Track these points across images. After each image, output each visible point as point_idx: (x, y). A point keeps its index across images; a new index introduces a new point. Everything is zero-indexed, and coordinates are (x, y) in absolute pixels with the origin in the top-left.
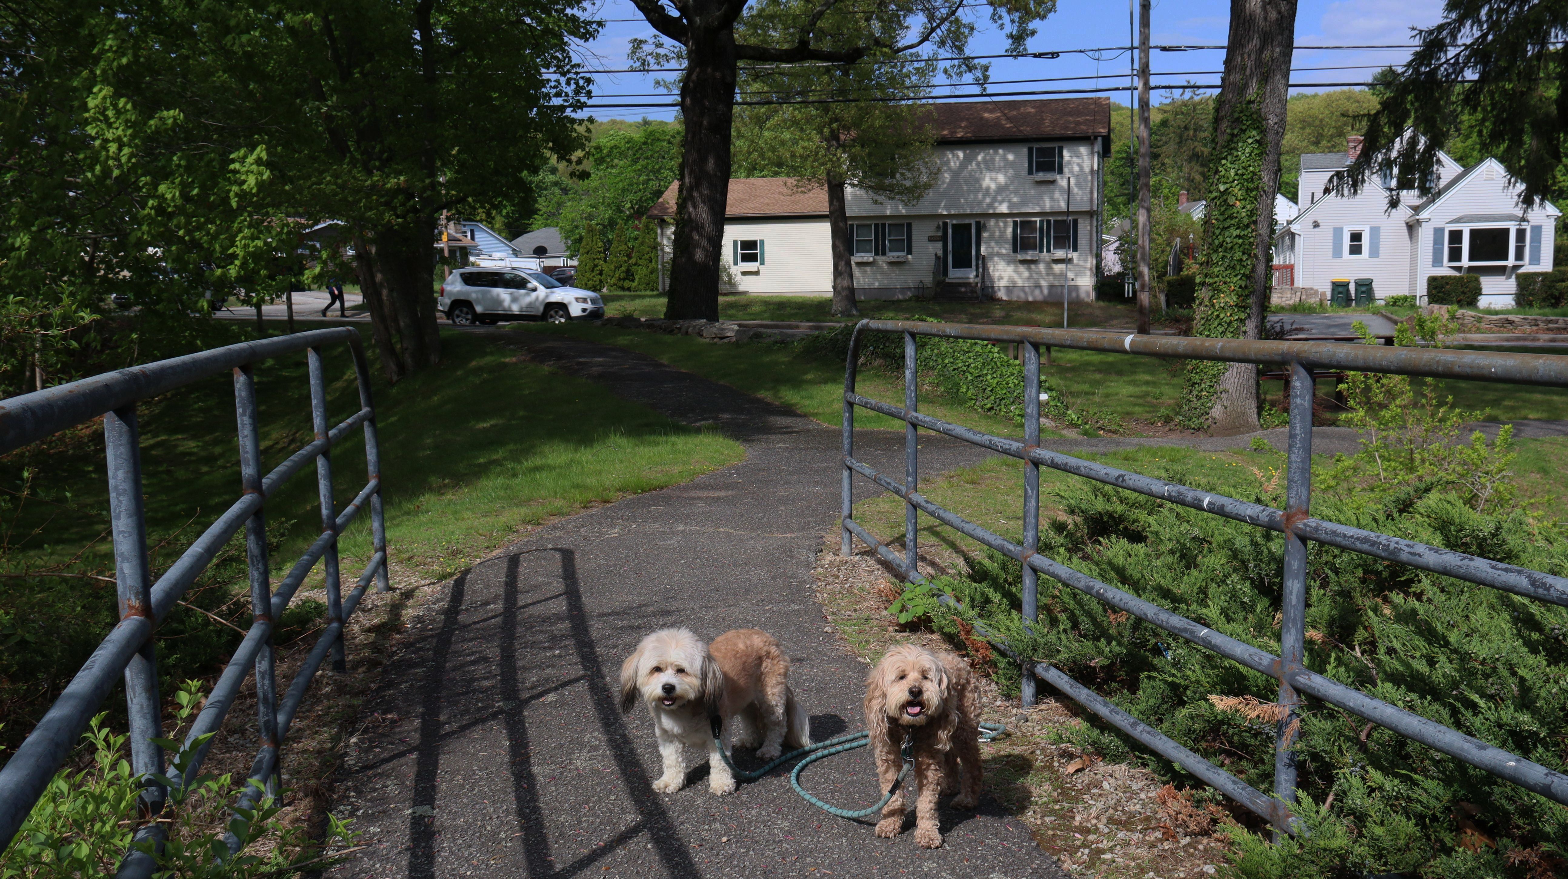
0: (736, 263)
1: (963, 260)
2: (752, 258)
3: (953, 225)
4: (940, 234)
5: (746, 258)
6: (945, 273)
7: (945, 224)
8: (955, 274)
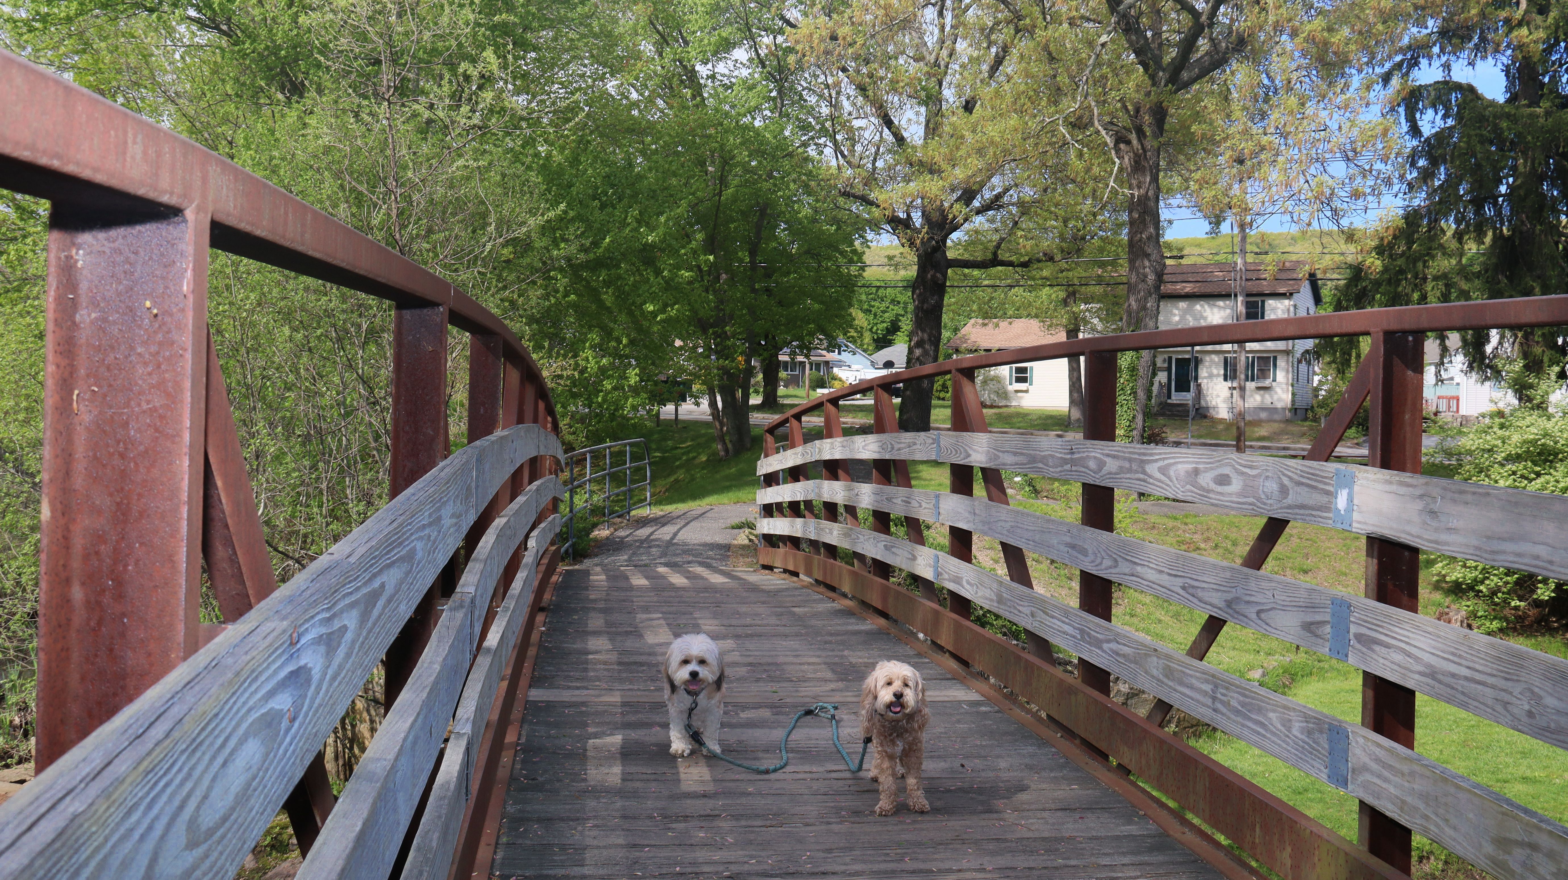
0: (1011, 384)
1: (1183, 385)
2: (1023, 380)
3: (1177, 359)
4: (1166, 365)
5: (1019, 380)
6: (1169, 397)
7: (1170, 358)
8: (1177, 398)
